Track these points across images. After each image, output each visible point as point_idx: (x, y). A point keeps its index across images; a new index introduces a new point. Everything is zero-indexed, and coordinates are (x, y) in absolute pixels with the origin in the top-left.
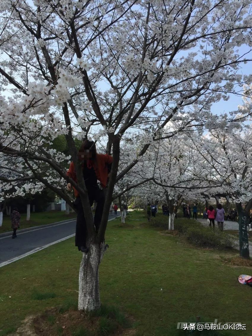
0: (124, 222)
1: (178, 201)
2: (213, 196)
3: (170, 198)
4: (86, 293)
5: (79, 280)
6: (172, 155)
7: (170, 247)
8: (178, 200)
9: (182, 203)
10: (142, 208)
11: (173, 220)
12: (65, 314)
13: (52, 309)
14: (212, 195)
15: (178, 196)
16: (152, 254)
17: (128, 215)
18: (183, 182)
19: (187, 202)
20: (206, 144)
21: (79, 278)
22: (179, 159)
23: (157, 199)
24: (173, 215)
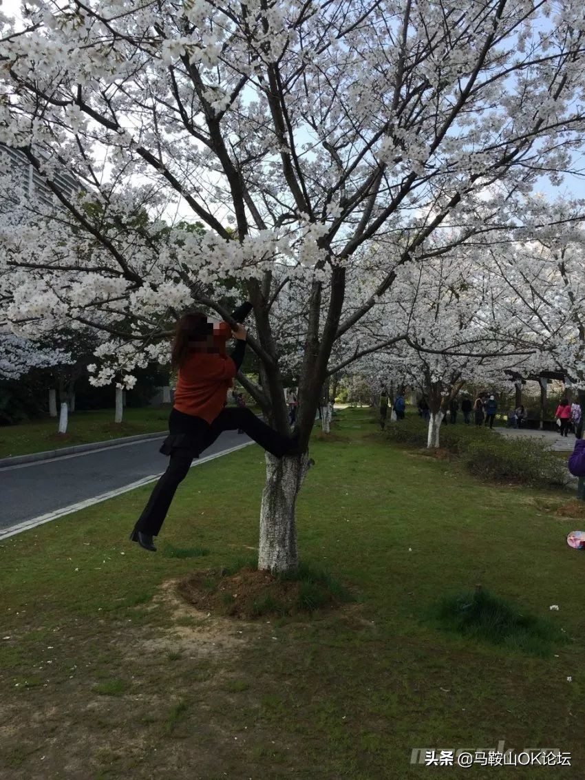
0: (328, 430)
1: (452, 386)
2: (532, 377)
3: (434, 380)
4: (273, 541)
5: (261, 520)
6: (442, 285)
7: (430, 480)
8: (453, 383)
9: (460, 391)
10: (367, 403)
11: (439, 426)
12: (236, 577)
13: (208, 572)
14: (531, 374)
15: (452, 375)
16: (390, 492)
17: (336, 415)
18: (464, 344)
19: (471, 388)
20: (522, 261)
21: (261, 514)
22: (458, 291)
23: (403, 382)
24: (440, 416)
